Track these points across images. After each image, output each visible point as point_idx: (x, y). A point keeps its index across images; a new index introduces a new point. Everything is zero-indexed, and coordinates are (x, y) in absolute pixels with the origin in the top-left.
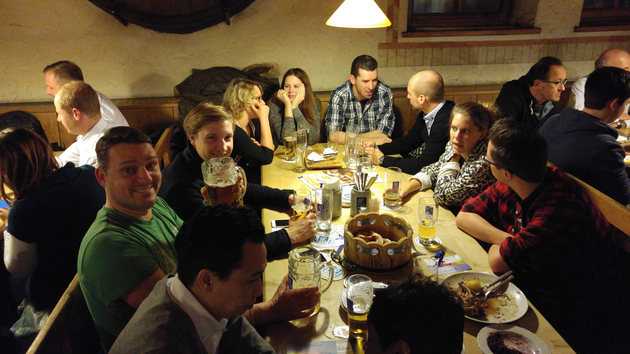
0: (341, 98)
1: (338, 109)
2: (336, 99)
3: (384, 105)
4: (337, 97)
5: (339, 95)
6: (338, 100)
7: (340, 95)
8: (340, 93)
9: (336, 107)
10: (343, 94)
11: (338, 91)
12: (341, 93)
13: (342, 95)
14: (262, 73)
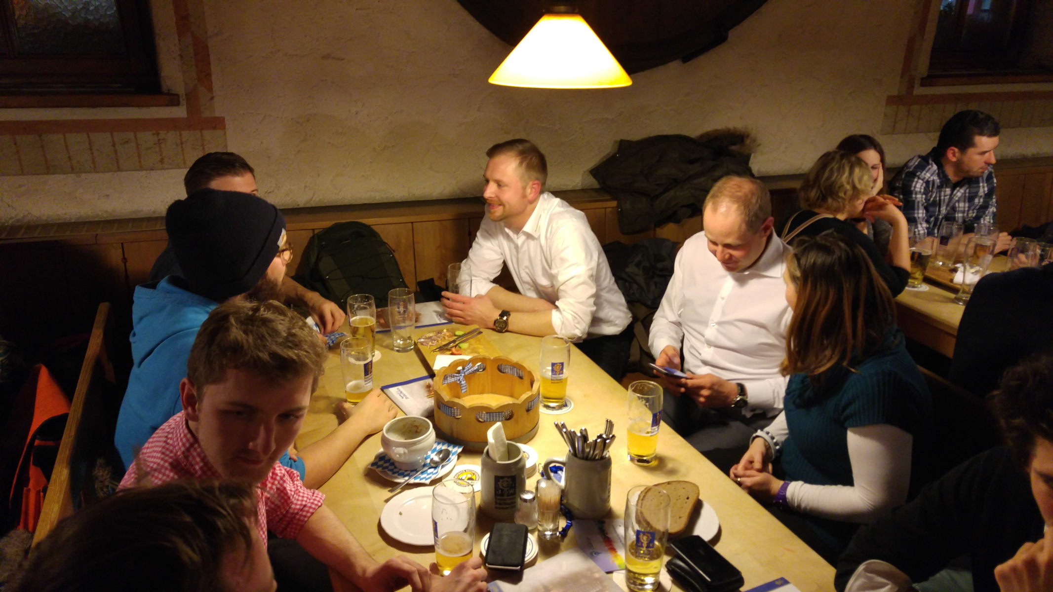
0: (927, 182)
1: (924, 201)
2: (918, 185)
3: (986, 192)
4: (921, 181)
5: (925, 178)
6: (923, 188)
7: (927, 178)
8: (925, 174)
9: (922, 198)
10: (932, 175)
11: (921, 173)
12: (928, 175)
13: (929, 178)
14: (734, 144)
